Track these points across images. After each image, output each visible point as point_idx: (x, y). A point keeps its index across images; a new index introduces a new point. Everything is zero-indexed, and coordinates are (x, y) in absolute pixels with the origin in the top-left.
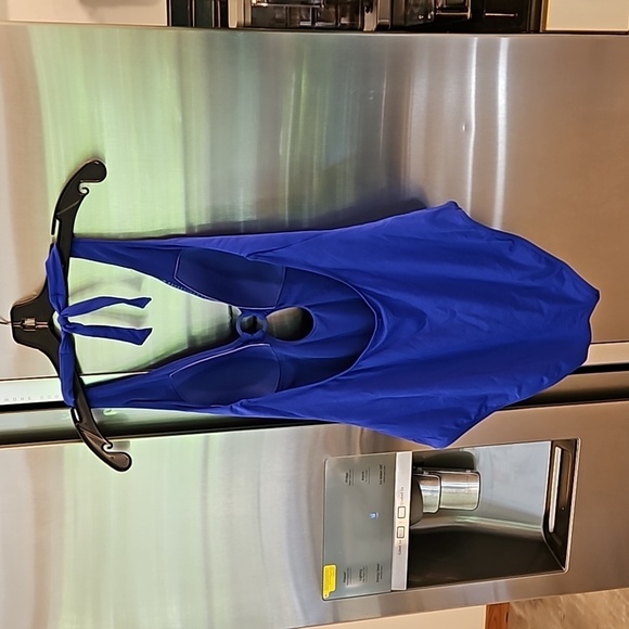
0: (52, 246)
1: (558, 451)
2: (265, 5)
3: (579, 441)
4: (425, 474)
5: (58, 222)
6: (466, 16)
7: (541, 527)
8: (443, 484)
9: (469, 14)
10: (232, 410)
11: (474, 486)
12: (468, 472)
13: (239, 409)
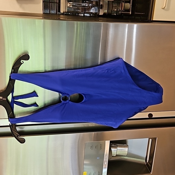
1: (151, 140)
2: (71, 7)
3: (157, 138)
4: (113, 145)
6: (129, 14)
7: (145, 160)
8: (118, 148)
9: (130, 13)
11: (126, 149)
12: (125, 145)
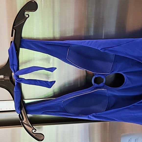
0: (11, 42)
5: (14, 31)
10: (89, 117)
13: (92, 117)
